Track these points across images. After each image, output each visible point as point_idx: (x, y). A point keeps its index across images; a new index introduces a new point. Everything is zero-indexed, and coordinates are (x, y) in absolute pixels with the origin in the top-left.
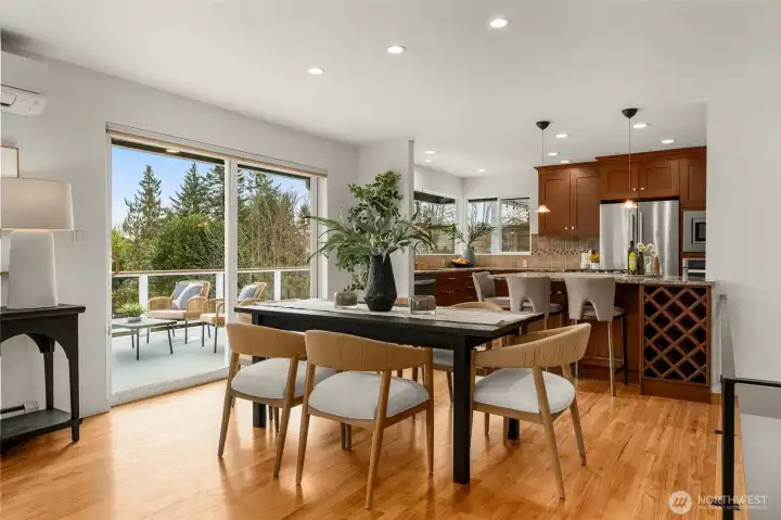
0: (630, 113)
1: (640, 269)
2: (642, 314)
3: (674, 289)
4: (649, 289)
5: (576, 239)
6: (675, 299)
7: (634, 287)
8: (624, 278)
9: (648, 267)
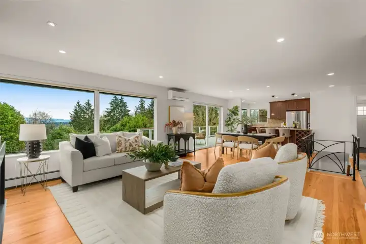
0: (293, 94)
1: (296, 127)
2: (296, 136)
3: (303, 131)
4: (297, 131)
5: (280, 120)
6: (303, 133)
7: (294, 131)
8: (292, 129)
9: (298, 127)
